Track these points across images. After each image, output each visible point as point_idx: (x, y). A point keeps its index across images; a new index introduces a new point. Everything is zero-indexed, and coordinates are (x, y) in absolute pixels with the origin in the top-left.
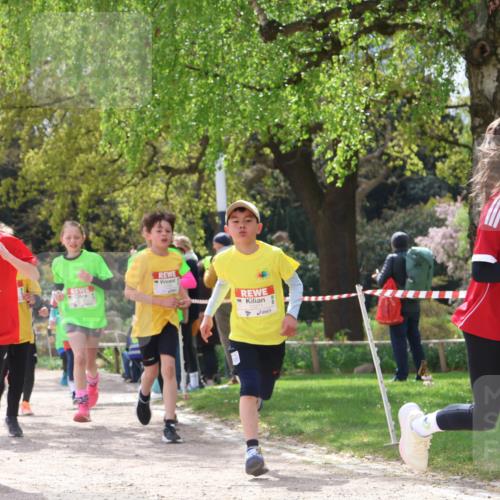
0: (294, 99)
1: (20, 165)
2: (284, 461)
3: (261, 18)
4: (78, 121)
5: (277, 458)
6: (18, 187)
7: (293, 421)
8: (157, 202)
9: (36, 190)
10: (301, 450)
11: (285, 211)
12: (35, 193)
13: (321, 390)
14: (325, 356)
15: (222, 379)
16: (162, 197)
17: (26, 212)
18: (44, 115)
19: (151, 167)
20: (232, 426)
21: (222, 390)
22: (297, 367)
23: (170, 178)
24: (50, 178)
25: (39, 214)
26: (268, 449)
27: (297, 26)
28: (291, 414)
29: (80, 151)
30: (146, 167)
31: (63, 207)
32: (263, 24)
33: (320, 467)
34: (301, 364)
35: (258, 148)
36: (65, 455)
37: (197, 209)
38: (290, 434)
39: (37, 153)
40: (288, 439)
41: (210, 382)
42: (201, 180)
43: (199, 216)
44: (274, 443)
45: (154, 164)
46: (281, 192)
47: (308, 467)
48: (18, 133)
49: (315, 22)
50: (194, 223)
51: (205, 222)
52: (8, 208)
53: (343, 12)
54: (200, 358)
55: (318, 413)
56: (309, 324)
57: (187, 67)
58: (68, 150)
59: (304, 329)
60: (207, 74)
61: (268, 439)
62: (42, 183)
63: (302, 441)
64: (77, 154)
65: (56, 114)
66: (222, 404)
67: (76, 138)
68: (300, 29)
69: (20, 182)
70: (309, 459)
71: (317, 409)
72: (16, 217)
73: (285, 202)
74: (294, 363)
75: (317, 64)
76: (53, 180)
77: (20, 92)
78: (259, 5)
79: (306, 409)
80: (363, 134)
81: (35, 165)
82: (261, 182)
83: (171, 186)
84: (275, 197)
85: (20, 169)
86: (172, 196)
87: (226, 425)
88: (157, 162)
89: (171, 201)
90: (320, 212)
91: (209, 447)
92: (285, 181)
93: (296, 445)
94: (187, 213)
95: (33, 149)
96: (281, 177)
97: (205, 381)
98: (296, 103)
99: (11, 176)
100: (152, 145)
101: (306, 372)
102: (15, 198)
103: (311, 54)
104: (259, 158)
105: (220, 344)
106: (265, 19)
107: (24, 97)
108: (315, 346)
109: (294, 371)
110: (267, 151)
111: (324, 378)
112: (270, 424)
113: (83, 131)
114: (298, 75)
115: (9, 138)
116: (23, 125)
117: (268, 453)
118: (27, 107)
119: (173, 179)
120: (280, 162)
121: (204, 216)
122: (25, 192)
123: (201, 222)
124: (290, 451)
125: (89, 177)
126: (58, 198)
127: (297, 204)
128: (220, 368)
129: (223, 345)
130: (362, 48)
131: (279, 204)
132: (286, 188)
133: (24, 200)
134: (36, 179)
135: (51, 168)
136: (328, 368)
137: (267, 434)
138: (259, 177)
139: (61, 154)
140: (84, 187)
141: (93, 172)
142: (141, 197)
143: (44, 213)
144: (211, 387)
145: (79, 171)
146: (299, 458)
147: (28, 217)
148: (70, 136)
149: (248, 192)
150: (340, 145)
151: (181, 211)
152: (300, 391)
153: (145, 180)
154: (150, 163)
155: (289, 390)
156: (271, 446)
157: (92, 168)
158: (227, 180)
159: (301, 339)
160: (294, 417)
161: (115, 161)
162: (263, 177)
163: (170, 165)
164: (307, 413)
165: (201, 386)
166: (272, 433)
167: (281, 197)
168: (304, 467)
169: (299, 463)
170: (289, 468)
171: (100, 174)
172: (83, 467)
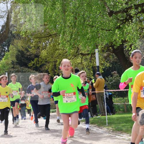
0: (119, 33)
1: (40, 54)
2: (117, 138)
3: (108, 10)
4: (56, 41)
5: (115, 137)
6: (39, 60)
7: (119, 127)
8: (79, 63)
9: (44, 61)
10: (122, 135)
11: (116, 65)
12: (44, 62)
13: (127, 117)
14: (128, 107)
15: (98, 114)
16: (80, 62)
17: (41, 67)
18: (47, 40)
19: (77, 54)
20: (101, 129)
21: (98, 118)
22: (120, 111)
23: (82, 57)
24: (48, 58)
25: (45, 68)
26: (112, 135)
27: (119, 12)
28: (119, 124)
29: (57, 50)
30: (76, 54)
31: (52, 66)
32: (109, 12)
33: (127, 140)
34: (121, 110)
35: (108, 47)
36: (53, 138)
37: (91, 65)
38: (118, 131)
39: (45, 51)
40: (118, 132)
41: (95, 115)
42: (91, 57)
43: (91, 67)
44: (114, 133)
45: (78, 53)
46: (115, 60)
47: (124, 140)
48: (39, 45)
49: (124, 10)
50: (89, 69)
51: (93, 69)
52: (36, 66)
53: (133, 7)
54: (92, 108)
55: (127, 124)
56: (124, 98)
57: (87, 25)
58: (53, 49)
59: (122, 100)
60: (93, 26)
61: (112, 132)
62: (46, 59)
63: (122, 133)
64: (56, 51)
65: (50, 39)
66: (99, 122)
67: (56, 46)
68: (120, 13)
69: (40, 59)
70: (124, 138)
71: (126, 123)
72: (39, 69)
73: (116, 63)
74: (119, 110)
75: (125, 23)
76: (49, 58)
77: (40, 33)
78: (108, 6)
79: (123, 123)
80: (139, 42)
81: (44, 54)
82: (109, 57)
83: (83, 59)
84: (113, 61)
85: (40, 55)
86: (83, 61)
87: (100, 128)
88: (79, 52)
89: (83, 63)
90: (126, 65)
91: (95, 135)
92: (116, 57)
93: (120, 134)
94: (87, 66)
95: (43, 50)
96: (115, 56)
97: (93, 115)
98: (119, 34)
99: (37, 57)
100: (77, 47)
101: (123, 112)
102: (38, 64)
103: (123, 20)
104: (108, 50)
105: (98, 104)
106: (110, 10)
107: (41, 35)
108: (125, 104)
109: (119, 112)
110: (111, 48)
111: (128, 114)
112: (112, 127)
113: (57, 44)
114: (120, 26)
115: (37, 46)
116: (41, 43)
117: (112, 136)
118: (42, 38)
119: (84, 57)
120: (114, 51)
121: (92, 67)
122: (41, 62)
123: (92, 69)
124: (119, 136)
125: (59, 57)
126: (51, 63)
127: (119, 63)
128: (98, 111)
129: (99, 105)
130: (138, 17)
131: (114, 63)
132: (116, 58)
133: (41, 64)
134: (44, 58)
135: (49, 55)
136: (129, 111)
137: (112, 131)
138: (108, 56)
139: (51, 51)
140: (58, 60)
141: (60, 55)
142: (74, 62)
143: (47, 68)
144: (95, 117)
145: (56, 56)
146: (121, 137)
147: (42, 69)
148: (54, 46)
149: (105, 60)
150: (132, 46)
151: (86, 66)
152: (121, 118)
153: (75, 58)
154: (77, 53)
155: (118, 117)
156: (113, 134)
157: (60, 54)
158: (99, 57)
159: (121, 102)
160: (119, 125)
161: (67, 52)
162: (110, 55)
163: (83, 53)
164: (123, 124)
165: (92, 117)
166: (113, 130)
167: (115, 61)
168: (123, 140)
169: (121, 139)
170: (118, 141)
171: (63, 56)
172: (58, 141)
